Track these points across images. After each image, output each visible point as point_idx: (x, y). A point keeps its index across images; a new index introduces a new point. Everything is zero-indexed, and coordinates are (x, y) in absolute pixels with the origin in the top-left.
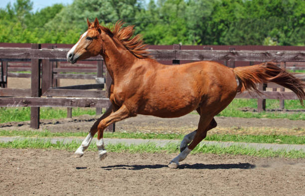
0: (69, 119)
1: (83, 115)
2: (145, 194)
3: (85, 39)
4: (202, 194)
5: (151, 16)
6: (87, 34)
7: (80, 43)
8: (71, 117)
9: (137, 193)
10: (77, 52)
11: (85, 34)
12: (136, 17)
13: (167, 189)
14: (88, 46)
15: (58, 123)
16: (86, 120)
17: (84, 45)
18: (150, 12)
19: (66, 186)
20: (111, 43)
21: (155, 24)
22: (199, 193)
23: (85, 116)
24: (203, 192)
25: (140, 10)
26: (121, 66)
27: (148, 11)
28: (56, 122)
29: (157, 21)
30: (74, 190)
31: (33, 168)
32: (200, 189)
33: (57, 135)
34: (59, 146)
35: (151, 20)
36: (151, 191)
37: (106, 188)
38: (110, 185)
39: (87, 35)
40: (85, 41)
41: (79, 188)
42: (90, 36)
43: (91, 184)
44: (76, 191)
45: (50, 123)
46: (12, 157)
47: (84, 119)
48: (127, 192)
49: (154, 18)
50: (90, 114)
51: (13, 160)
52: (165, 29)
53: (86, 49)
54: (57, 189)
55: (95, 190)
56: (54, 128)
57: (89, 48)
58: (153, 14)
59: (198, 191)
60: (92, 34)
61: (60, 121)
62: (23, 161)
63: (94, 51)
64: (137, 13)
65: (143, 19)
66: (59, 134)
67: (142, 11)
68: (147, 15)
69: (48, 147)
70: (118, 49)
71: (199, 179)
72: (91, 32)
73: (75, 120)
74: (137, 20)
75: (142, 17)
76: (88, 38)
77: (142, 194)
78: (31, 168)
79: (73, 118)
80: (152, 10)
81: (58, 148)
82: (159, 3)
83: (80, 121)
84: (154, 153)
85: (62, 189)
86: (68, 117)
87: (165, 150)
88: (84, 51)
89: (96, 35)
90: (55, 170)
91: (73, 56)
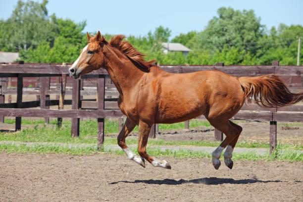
0: (187, 130)
1: (200, 127)
2: (238, 199)
3: (86, 53)
4: (293, 200)
5: (272, 41)
6: (88, 47)
7: (81, 58)
8: (188, 128)
9: (231, 198)
10: (79, 66)
11: (85, 49)
12: (258, 42)
13: (260, 195)
14: (89, 61)
15: (176, 133)
16: (202, 131)
17: (86, 59)
18: (271, 38)
19: (167, 191)
20: (113, 55)
21: (276, 47)
22: (290, 200)
23: (202, 127)
24: (294, 198)
25: (262, 36)
26: (126, 77)
27: (270, 37)
28: (174, 132)
29: (278, 46)
30: (173, 195)
31: (141, 174)
32: (292, 195)
33: (170, 144)
34: (168, 154)
35: (273, 44)
36: (245, 196)
37: (203, 194)
38: (207, 190)
39: (88, 49)
40: (86, 55)
41: (178, 193)
42: (91, 50)
43: (189, 189)
44: (174, 195)
45: (169, 133)
46: (125, 163)
47: (201, 130)
48: (222, 197)
49: (274, 43)
50: (207, 126)
51: (125, 166)
52: (285, 52)
53: (88, 63)
54: (157, 194)
55: (192, 195)
56: (171, 137)
57: (91, 61)
58: (274, 39)
59: (289, 197)
60: (93, 47)
61: (178, 131)
62: (134, 168)
63: (96, 64)
64: (260, 38)
65: (265, 44)
66: (172, 143)
67: (264, 37)
68: (269, 40)
69: (158, 154)
70: (120, 60)
71: (293, 185)
72: (91, 46)
73: (192, 131)
74: (259, 45)
75: (264, 42)
76: (89, 52)
77: (235, 199)
78: (139, 173)
79: (190, 128)
80: (273, 36)
81: (167, 155)
82: (280, 29)
83: (196, 131)
84: (254, 161)
85: (162, 194)
86: (185, 128)
87: (265, 158)
88: (86, 65)
89: (96, 48)
90: (160, 176)
91: (76, 71)
